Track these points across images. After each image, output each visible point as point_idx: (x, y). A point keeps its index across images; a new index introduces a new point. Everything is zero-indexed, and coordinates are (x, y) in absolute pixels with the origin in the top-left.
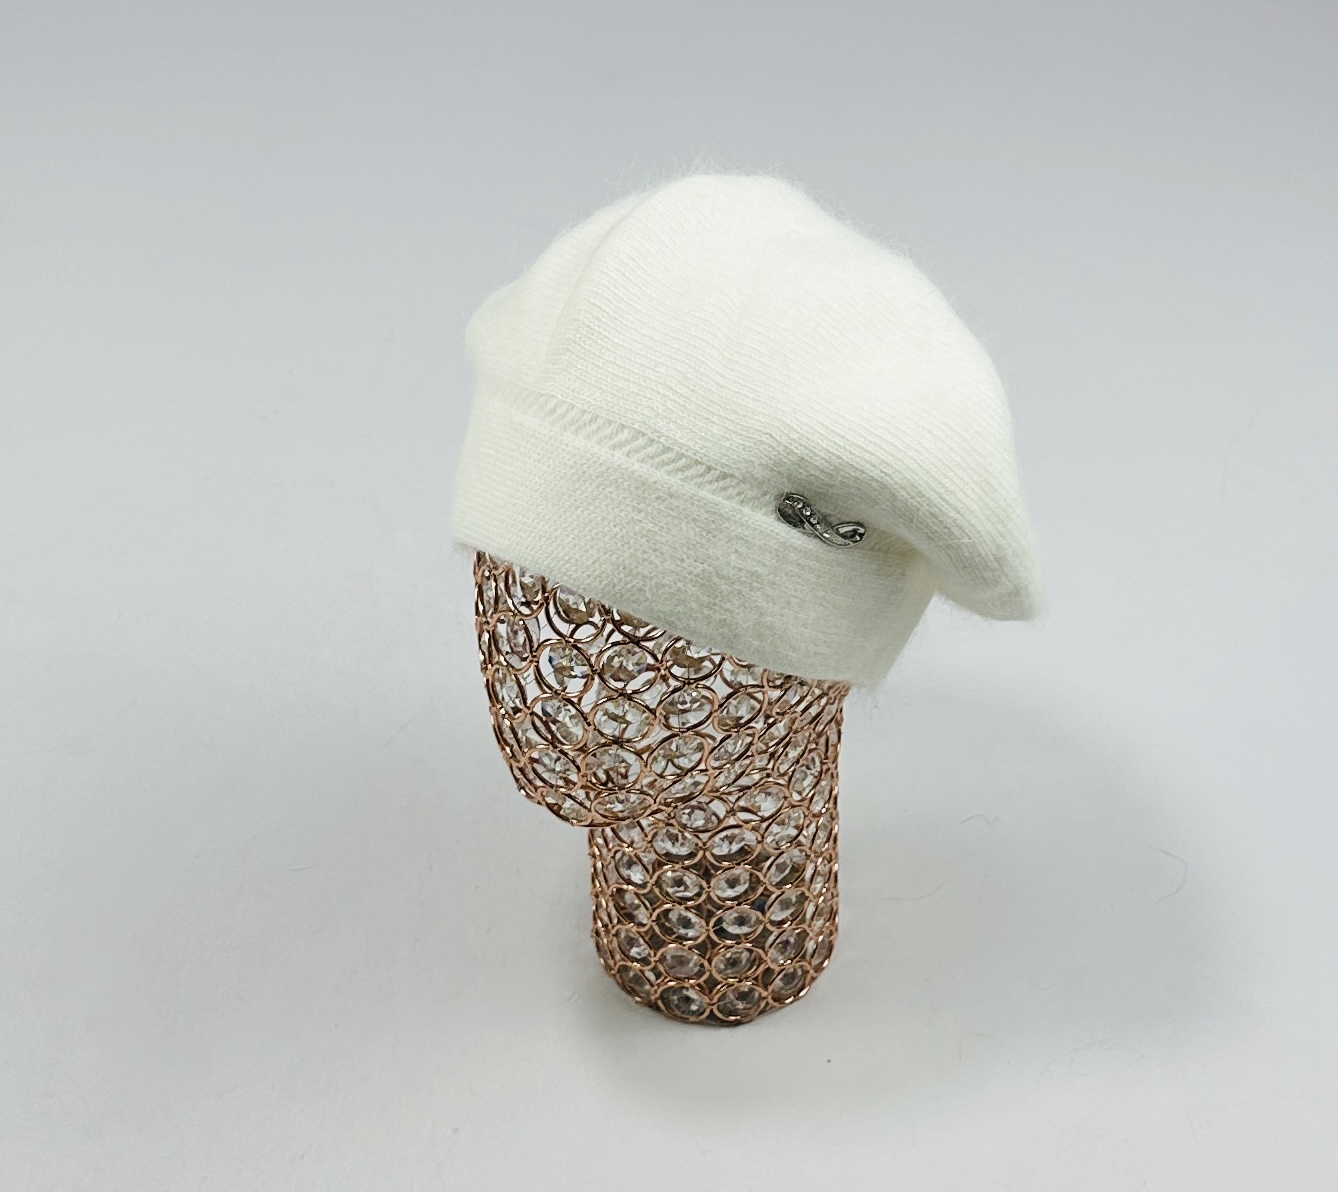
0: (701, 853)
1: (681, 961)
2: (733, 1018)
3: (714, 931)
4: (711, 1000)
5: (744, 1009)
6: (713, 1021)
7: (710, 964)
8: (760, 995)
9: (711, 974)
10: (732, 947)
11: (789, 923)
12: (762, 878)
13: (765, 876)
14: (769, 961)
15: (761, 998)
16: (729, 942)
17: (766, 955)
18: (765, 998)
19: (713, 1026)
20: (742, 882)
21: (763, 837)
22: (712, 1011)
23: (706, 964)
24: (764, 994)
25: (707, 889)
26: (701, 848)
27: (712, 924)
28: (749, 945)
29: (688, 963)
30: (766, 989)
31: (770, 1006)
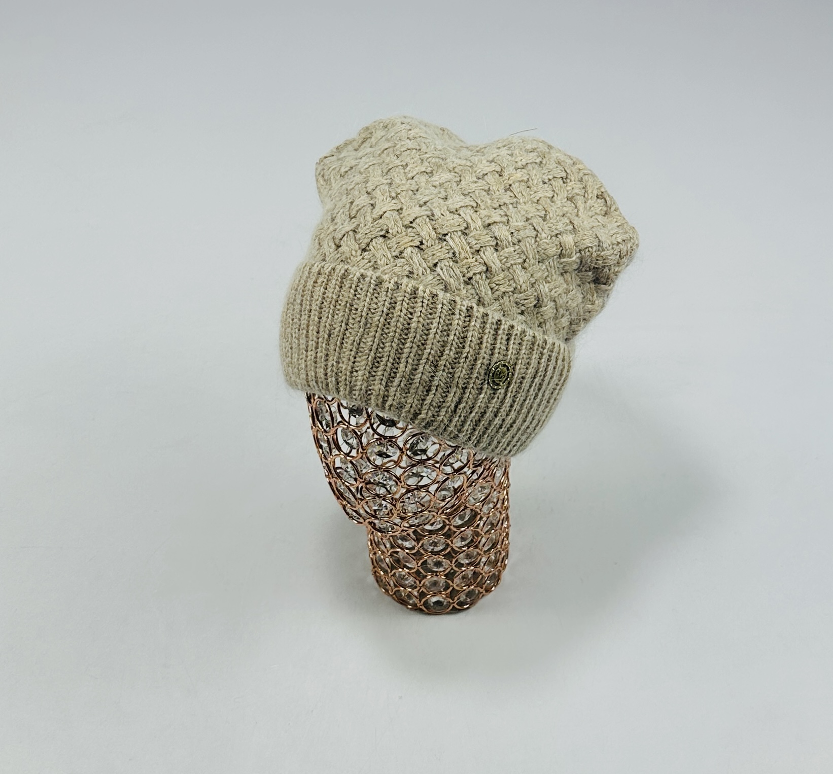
0: (447, 527)
1: (435, 584)
2: (465, 607)
3: (455, 566)
4: (453, 600)
5: (470, 601)
6: (455, 611)
7: (453, 582)
8: (479, 591)
9: (453, 588)
10: (465, 571)
11: (493, 550)
12: (481, 532)
13: (482, 530)
14: (484, 574)
15: (480, 593)
16: (463, 569)
17: (482, 570)
18: (482, 592)
19: (455, 613)
20: (469, 536)
21: (481, 510)
22: (454, 606)
23: (451, 584)
25: (451, 545)
26: (448, 525)
27: (453, 562)
28: (472, 568)
29: (439, 584)
30: (482, 588)
31: (483, 595)
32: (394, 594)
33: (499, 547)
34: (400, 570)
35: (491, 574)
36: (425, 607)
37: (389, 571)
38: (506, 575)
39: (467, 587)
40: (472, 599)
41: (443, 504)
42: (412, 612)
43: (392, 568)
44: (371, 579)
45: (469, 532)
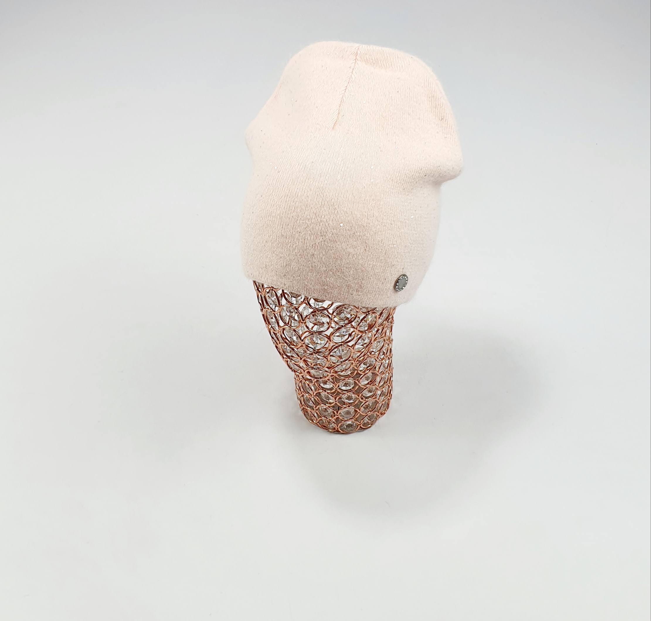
0: (356, 372)
1: (348, 413)
2: (368, 426)
3: (361, 399)
4: (360, 423)
6: (361, 430)
7: (360, 410)
8: (377, 414)
9: (360, 414)
10: (368, 401)
11: (385, 385)
12: (378, 373)
13: (378, 372)
14: (380, 402)
16: (367, 400)
17: (379, 399)
18: (379, 415)
20: (370, 377)
21: (378, 358)
22: (360, 427)
24: (378, 414)
25: (358, 384)
26: (356, 370)
27: (360, 396)
29: (350, 413)
30: (379, 412)
31: (379, 417)
32: (319, 422)
33: (388, 382)
34: (322, 405)
35: (383, 403)
36: (340, 429)
37: (315, 407)
38: (392, 402)
39: (370, 412)
40: (373, 420)
41: (359, 354)
42: (332, 434)
43: (317, 403)
44: (301, 413)
45: (370, 374)
